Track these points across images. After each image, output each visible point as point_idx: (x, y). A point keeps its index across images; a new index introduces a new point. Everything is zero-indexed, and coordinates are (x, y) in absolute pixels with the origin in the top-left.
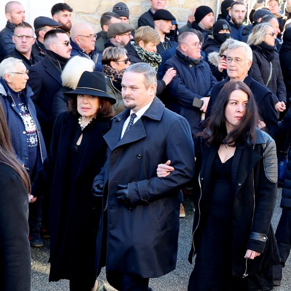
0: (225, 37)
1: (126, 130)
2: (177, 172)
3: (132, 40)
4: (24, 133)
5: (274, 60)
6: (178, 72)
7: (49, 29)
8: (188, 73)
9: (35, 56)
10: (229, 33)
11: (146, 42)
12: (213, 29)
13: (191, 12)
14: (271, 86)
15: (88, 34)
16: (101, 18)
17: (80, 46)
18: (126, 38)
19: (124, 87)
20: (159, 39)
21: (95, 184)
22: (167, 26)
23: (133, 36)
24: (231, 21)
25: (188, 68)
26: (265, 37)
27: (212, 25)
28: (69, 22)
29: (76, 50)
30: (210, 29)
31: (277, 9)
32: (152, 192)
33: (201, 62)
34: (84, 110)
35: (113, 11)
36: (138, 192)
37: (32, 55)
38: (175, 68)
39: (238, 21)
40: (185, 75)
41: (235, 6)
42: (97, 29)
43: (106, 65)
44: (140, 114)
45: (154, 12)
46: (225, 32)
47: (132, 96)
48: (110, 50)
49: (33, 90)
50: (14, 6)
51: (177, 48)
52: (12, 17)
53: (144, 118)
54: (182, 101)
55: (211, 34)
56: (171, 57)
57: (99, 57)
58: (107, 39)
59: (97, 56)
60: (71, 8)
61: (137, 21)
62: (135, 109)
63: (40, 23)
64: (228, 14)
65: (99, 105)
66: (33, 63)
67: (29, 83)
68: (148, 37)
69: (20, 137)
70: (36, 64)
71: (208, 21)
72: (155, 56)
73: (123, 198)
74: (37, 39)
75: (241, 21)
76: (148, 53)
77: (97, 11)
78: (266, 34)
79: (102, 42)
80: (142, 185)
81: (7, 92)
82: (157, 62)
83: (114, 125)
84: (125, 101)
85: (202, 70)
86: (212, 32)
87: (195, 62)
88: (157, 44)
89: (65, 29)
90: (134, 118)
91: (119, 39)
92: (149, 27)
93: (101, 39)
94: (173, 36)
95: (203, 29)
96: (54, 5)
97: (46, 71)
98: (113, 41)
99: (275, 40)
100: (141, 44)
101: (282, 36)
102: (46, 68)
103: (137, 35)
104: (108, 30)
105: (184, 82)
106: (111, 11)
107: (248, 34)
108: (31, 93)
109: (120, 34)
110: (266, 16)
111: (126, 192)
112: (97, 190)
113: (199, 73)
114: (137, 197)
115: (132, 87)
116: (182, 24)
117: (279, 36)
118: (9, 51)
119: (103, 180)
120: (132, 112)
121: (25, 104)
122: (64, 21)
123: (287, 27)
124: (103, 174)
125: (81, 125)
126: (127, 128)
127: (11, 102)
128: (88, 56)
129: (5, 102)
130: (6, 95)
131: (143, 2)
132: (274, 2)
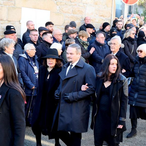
0: (115, 35)
1: (68, 71)
2: (90, 89)
3: (77, 36)
4: (34, 73)
5: (134, 44)
6: (96, 49)
7: (44, 32)
8: (100, 49)
9: (38, 42)
10: (116, 33)
11: (83, 37)
12: (110, 32)
13: (101, 25)
14: (133, 54)
15: (59, 34)
16: (65, 27)
17: (56, 39)
18: (75, 35)
19: (68, 53)
20: (88, 36)
21: (56, 94)
22: (91, 31)
23: (78, 34)
24: (117, 28)
25: (100, 47)
26: (130, 35)
27: (109, 30)
28: (52, 29)
29: (55, 40)
30: (109, 31)
31: (135, 24)
32: (79, 97)
33: (105, 45)
34: (50, 64)
35: (70, 25)
36: (73, 97)
37: (37, 42)
38: (95, 47)
39: (119, 28)
40: (98, 50)
41: (118, 22)
42: (63, 32)
43: (67, 46)
44: (74, 65)
45: (86, 25)
46: (115, 33)
47: (71, 57)
48: (68, 40)
49: (37, 56)
50: (30, 23)
51: (95, 39)
52: (29, 27)
53: (76, 66)
54: (97, 61)
55: (109, 34)
56: (93, 43)
57: (64, 43)
58: (67, 36)
59: (63, 43)
60: (53, 23)
61: (79, 29)
62: (72, 62)
63: (40, 30)
64: (116, 25)
65: (56, 62)
67: (36, 53)
68: (84, 35)
69: (33, 75)
70: (39, 46)
71: (108, 28)
72: (86, 42)
73: (67, 99)
74: (39, 36)
75: (121, 28)
76: (84, 41)
77: (63, 24)
78: (131, 34)
79: (65, 37)
80: (75, 94)
81: (27, 57)
82: (87, 45)
83: (63, 69)
84: (68, 59)
85: (105, 48)
86: (110, 33)
87: (103, 45)
88: (87, 38)
89: (51, 32)
90: (71, 66)
91: (72, 35)
92: (84, 31)
93: (65, 36)
94: (94, 34)
95: (106, 31)
96: (46, 22)
97: (43, 49)
98: (69, 36)
99: (135, 36)
100: (81, 38)
101: (138, 35)
102: (43, 47)
103: (79, 34)
104: (68, 32)
105: (98, 53)
106: (69, 25)
107: (124, 34)
108: (37, 57)
109: (72, 34)
111: (68, 97)
112: (56, 96)
113: (104, 49)
114: (73, 99)
115: (71, 54)
116: (97, 29)
117: (136, 34)
118: (28, 41)
119: (59, 92)
120: (71, 64)
121: (35, 62)
122: (50, 29)
123: (140, 31)
124: (59, 90)
125: (49, 71)
126: (69, 70)
127: (29, 61)
128: (59, 43)
129: (27, 61)
130: (27, 58)
131: (81, 21)
132: (134, 21)
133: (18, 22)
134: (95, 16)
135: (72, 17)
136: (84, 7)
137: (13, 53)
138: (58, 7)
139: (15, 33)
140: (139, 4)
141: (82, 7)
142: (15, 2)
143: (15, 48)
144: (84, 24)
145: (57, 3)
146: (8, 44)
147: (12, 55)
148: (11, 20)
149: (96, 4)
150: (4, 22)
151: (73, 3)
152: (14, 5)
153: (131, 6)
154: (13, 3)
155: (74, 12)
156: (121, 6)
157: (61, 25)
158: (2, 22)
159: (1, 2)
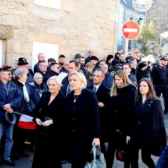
22: (95, 62)
24: (119, 60)
28: (62, 61)
31: (136, 56)
33: (109, 74)
39: (122, 60)
41: (121, 55)
45: (90, 57)
66: (46, 75)
72: (92, 73)
76: (89, 72)
77: (70, 57)
78: (134, 65)
85: (109, 78)
110: (132, 58)
130: (34, 86)
131: (87, 54)
132: (135, 53)
133: (30, 54)
134: (99, 49)
135: (78, 51)
136: (89, 41)
137: (26, 81)
138: (66, 41)
139: (28, 64)
140: (138, 40)
141: (87, 41)
142: (27, 37)
143: (28, 77)
144: (89, 57)
145: (64, 37)
146: (22, 73)
147: (25, 83)
148: (24, 53)
149: (100, 39)
150: (17, 55)
151: (79, 38)
152: (27, 40)
153: (130, 40)
154: (26, 38)
155: (80, 46)
156: (121, 41)
157: (68, 57)
158: (15, 55)
159: (15, 37)
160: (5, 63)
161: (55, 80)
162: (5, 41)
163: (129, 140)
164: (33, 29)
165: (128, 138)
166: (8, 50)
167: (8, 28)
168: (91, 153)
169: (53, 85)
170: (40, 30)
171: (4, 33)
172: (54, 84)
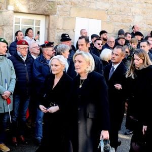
22: (140, 38)
77: (113, 32)
133: (72, 30)
134: (143, 25)
139: (70, 40)
141: (130, 16)
142: (70, 12)
145: (107, 12)
146: (64, 49)
148: (66, 29)
150: (60, 31)
152: (69, 16)
154: (69, 14)
155: (123, 21)
157: (111, 33)
158: (58, 31)
159: (58, 12)
160: (48, 39)
161: (58, 59)
162: (48, 17)
163: (146, 129)
164: (75, 4)
165: (145, 128)
166: (51, 27)
167: (51, 3)
168: (99, 147)
169: (56, 66)
170: (83, 5)
171: (47, 9)
172: (57, 64)
